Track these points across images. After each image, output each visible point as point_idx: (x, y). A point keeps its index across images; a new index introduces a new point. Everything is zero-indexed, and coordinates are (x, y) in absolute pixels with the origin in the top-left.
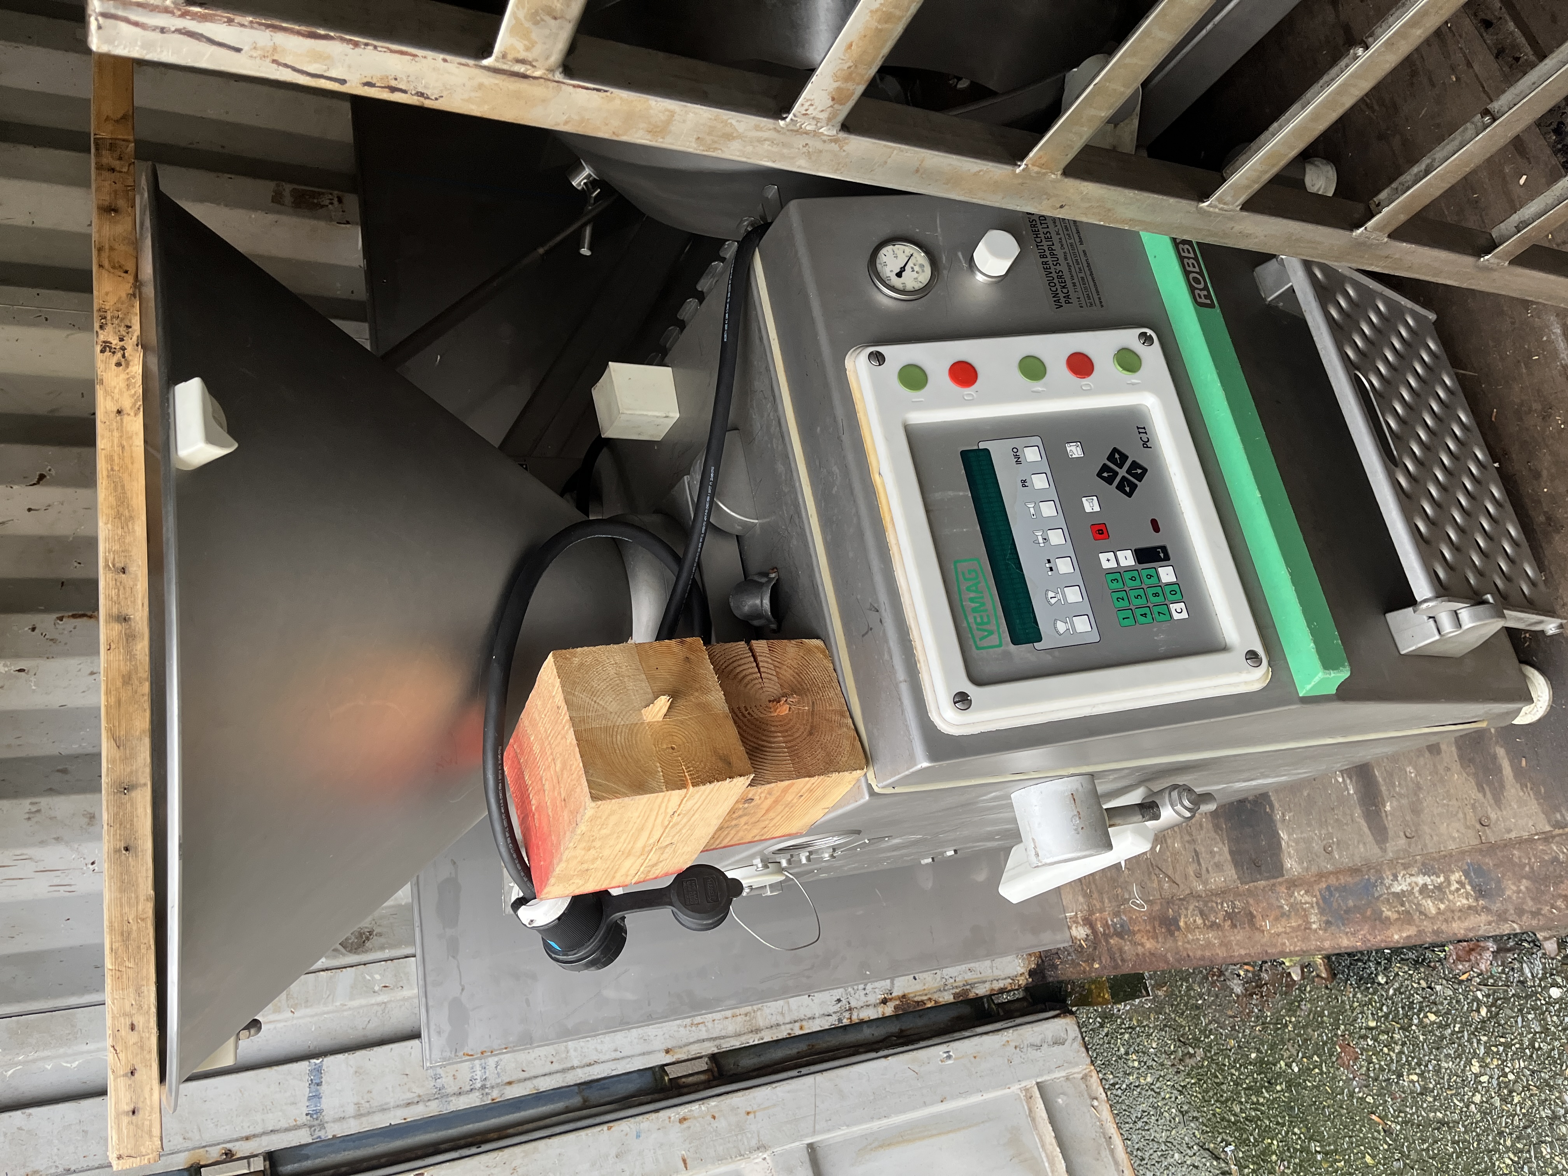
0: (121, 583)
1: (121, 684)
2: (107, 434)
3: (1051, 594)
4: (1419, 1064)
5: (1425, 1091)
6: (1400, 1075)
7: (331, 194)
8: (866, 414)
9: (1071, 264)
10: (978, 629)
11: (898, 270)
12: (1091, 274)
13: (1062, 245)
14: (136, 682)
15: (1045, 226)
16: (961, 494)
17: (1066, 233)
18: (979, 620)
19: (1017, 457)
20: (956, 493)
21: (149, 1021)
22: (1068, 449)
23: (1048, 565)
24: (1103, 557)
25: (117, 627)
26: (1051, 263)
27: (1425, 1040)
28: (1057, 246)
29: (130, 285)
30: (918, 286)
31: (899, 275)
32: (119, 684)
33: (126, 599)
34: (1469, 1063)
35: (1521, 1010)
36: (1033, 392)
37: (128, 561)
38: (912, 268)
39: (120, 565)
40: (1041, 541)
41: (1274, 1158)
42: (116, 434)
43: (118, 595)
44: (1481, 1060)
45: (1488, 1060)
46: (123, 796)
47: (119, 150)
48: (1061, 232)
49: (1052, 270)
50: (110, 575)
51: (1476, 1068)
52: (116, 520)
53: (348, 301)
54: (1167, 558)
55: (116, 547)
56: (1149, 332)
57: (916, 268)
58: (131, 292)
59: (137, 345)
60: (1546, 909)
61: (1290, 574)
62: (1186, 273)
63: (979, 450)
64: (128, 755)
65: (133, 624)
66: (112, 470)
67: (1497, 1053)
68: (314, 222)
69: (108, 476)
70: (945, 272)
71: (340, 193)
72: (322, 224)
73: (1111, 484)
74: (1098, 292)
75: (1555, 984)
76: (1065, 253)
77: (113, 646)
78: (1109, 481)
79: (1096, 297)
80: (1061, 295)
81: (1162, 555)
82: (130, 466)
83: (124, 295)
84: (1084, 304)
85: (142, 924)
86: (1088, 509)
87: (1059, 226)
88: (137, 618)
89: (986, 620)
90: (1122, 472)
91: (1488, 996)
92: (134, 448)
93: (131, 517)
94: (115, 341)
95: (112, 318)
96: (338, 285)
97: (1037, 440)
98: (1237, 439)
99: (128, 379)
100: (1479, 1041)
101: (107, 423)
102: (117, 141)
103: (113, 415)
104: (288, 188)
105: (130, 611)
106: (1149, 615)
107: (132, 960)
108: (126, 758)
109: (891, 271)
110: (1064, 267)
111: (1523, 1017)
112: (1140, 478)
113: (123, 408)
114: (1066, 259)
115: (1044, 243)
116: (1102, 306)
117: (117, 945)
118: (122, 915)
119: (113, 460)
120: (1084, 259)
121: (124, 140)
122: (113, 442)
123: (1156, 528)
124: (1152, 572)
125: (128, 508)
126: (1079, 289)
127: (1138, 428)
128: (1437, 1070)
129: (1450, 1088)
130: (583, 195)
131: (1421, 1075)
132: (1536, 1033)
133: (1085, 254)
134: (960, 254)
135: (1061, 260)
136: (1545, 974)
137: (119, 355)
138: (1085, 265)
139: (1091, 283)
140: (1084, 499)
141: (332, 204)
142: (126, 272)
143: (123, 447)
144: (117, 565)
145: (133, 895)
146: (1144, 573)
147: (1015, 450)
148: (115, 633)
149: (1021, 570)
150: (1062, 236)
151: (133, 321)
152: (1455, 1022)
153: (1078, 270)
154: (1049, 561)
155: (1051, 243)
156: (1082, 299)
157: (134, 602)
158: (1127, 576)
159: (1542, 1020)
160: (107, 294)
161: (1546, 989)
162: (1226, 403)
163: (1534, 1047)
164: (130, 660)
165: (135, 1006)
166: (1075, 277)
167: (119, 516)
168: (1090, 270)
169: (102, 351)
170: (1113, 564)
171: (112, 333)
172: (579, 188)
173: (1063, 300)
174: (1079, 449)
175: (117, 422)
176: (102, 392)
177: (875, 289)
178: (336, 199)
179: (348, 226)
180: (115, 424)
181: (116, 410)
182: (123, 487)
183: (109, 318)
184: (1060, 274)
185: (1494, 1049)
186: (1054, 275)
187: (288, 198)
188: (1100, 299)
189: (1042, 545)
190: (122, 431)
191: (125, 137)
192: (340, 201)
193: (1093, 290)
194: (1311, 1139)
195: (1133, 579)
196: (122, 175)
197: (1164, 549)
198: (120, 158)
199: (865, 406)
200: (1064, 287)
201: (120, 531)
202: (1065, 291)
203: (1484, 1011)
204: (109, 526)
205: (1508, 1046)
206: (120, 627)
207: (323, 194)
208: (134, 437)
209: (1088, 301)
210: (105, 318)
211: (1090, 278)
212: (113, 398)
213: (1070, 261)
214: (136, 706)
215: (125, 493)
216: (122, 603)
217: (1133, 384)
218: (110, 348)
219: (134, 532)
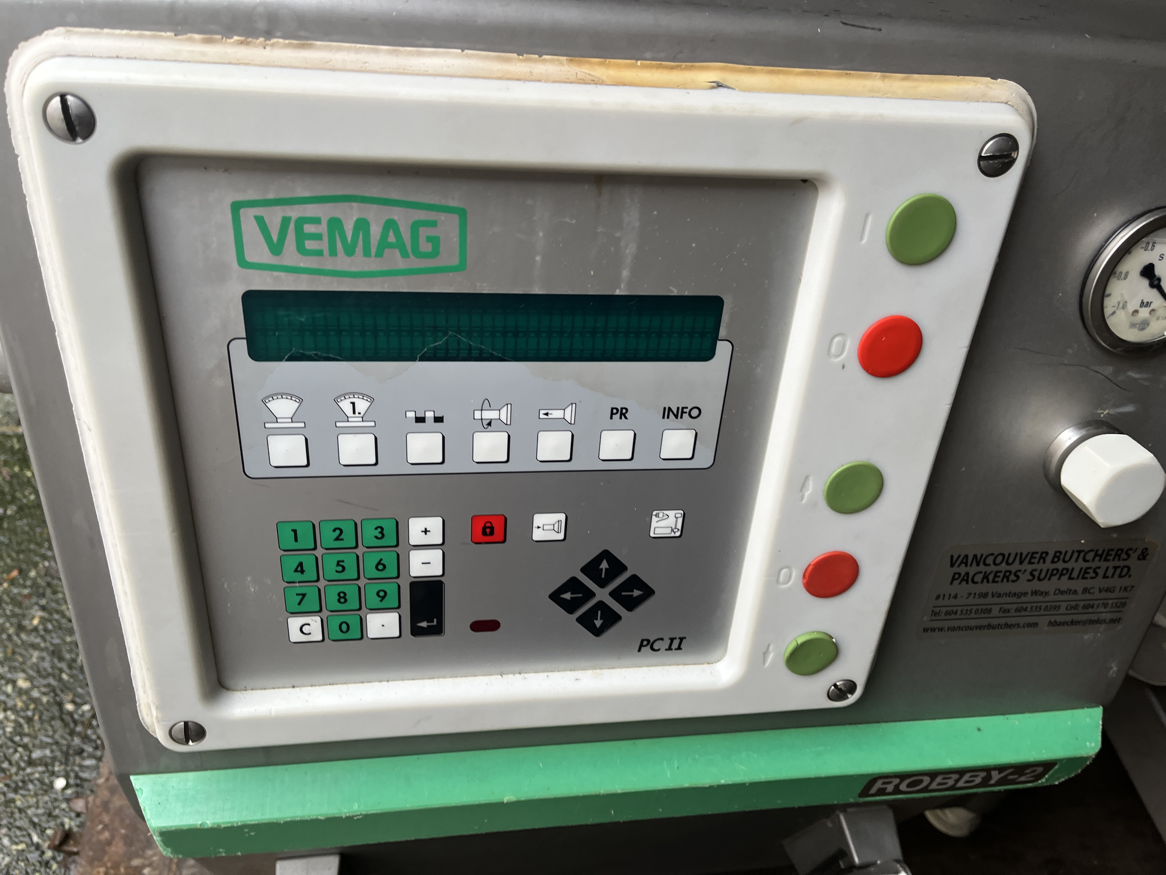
3: (362, 405)
4: (46, 630)
5: (21, 628)
6: (43, 608)
8: (874, 94)
9: (1023, 599)
10: (286, 221)
11: (1158, 272)
12: (990, 627)
13: (1062, 593)
15: (1110, 572)
16: (625, 273)
17: (1082, 604)
18: (309, 229)
19: (679, 413)
20: (629, 260)
22: (671, 513)
23: (430, 415)
24: (435, 524)
26: (1039, 567)
27: (65, 642)
28: (1065, 583)
30: (1110, 304)
31: (1148, 272)
34: (30, 678)
35: (57, 743)
36: (807, 478)
38: (1148, 304)
40: (488, 415)
41: (17, 469)
44: (27, 692)
45: (24, 698)
48: (1087, 596)
49: (1026, 566)
51: (23, 684)
54: (416, 631)
56: (852, 699)
57: (1144, 313)
60: (106, 818)
61: (350, 819)
62: (933, 774)
63: (715, 339)
67: (28, 709)
70: (1108, 370)
73: (584, 570)
74: (954, 629)
75: (68, 786)
76: (1047, 594)
78: (590, 569)
79: (946, 624)
80: (972, 570)
81: (424, 624)
84: (940, 602)
86: (540, 519)
87: (1097, 595)
89: (310, 245)
90: (602, 595)
91: (82, 715)
97: (705, 459)
98: (618, 787)
100: (44, 694)
106: (298, 577)
109: (1162, 257)
110: (1023, 585)
111: (48, 744)
112: (586, 621)
114: (1035, 593)
115: (1081, 564)
116: (926, 630)
120: (1022, 621)
123: (478, 626)
124: (392, 600)
126: (971, 601)
127: (681, 639)
128: (35, 647)
129: (14, 653)
131: (35, 629)
132: (31, 752)
133: (1030, 625)
134: (1129, 409)
135: (1036, 585)
136: (81, 779)
138: (1010, 621)
139: (973, 623)
140: (562, 517)
146: (391, 588)
147: (695, 413)
149: (423, 359)
150: (1080, 596)
152: (71, 676)
153: (1006, 607)
154: (439, 420)
155: (1075, 574)
156: (953, 602)
158: (389, 558)
159: (41, 762)
161: (67, 777)
162: (686, 785)
163: (20, 746)
166: (996, 600)
168: (999, 626)
170: (415, 536)
173: (963, 570)
174: (665, 532)
177: (1140, 209)
184: (1012, 577)
185: (32, 706)
186: (1013, 568)
188: (941, 630)
189: (478, 414)
193: (962, 623)
194: (21, 509)
195: (380, 565)
197: (437, 630)
199: (894, 96)
200: (986, 577)
202: (979, 578)
203: (70, 707)
205: (29, 720)
209: (944, 610)
211: (985, 622)
213: (1029, 598)
217: (765, 654)
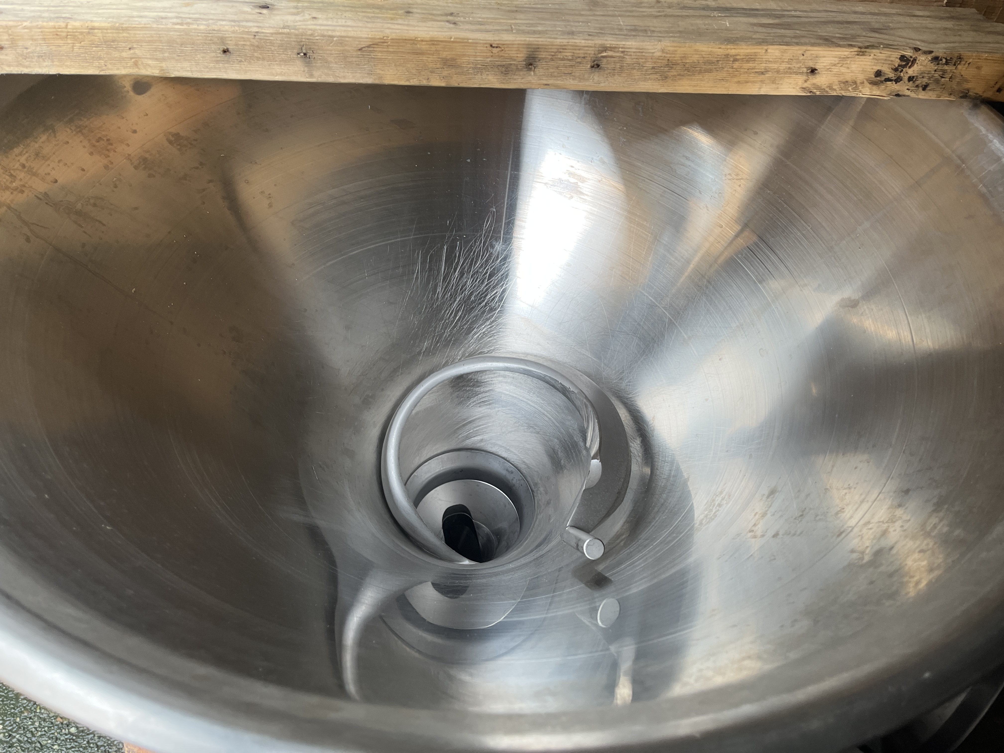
0: (580, 63)
1: (444, 56)
2: (787, 56)
14: (445, 73)
21: (9, 66)
25: (521, 56)
32: (444, 54)
33: (557, 67)
37: (606, 72)
39: (603, 63)
42: (784, 66)
43: (563, 59)
46: (296, 51)
50: (591, 51)
52: (665, 62)
55: (628, 59)
64: (350, 60)
65: (521, 73)
66: (735, 60)
69: (727, 56)
77: (495, 50)
82: (735, 80)
83: (967, 86)
85: (130, 63)
88: (530, 78)
92: (758, 85)
93: (666, 78)
94: (911, 72)
95: (944, 72)
99: (855, 83)
101: (802, 57)
103: (811, 64)
105: (540, 71)
107: (82, 50)
108: (345, 57)
113: (817, 76)
117: (100, 35)
118: (138, 41)
119: (748, 61)
122: (775, 62)
125: (679, 75)
137: (891, 75)
143: (762, 73)
144: (605, 60)
145: (166, 55)
148: (513, 54)
157: (552, 76)
160: (979, 68)
164: (474, 68)
165: (25, 51)
167: (670, 64)
169: (902, 58)
171: (923, 69)
175: (799, 68)
176: (846, 53)
180: (798, 66)
181: (817, 67)
182: (710, 71)
183: (946, 67)
190: (786, 73)
201: (649, 65)
204: (658, 54)
206: (521, 59)
208: (774, 86)
210: (947, 63)
212: (835, 65)
214: (414, 71)
215: (700, 72)
216: (552, 63)
218: (904, 66)
219: (645, 80)
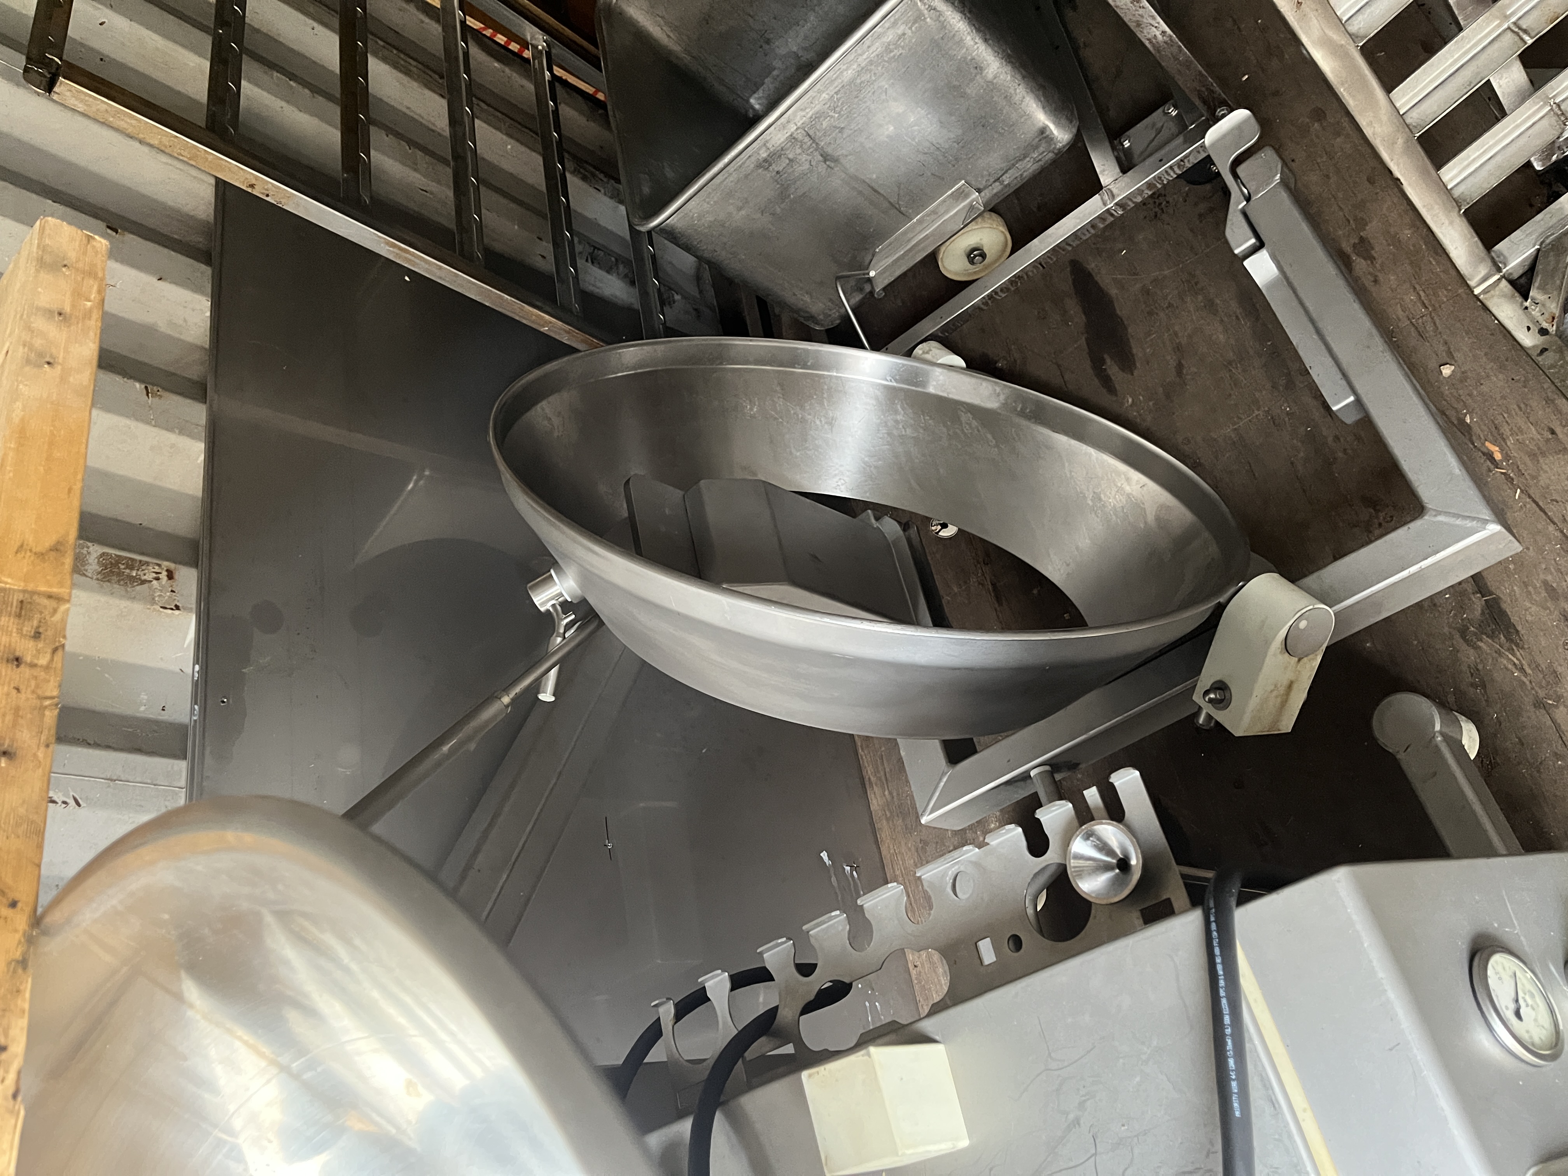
7: (159, 565)
29: (18, 936)
47: (37, 616)
53: (157, 722)
58: (18, 955)
59: (15, 1096)
68: (124, 604)
71: (172, 566)
72: (137, 607)
96: (144, 697)
102: (35, 597)
104: (95, 551)
121: (50, 597)
130: (546, 621)
141: (157, 579)
142: (13, 904)
151: (12, 1033)
172: (542, 609)
178: (165, 573)
179: (177, 612)
187: (93, 566)
191: (55, 590)
192: (170, 576)
196: (35, 672)
198: (37, 635)
207: (147, 564)
